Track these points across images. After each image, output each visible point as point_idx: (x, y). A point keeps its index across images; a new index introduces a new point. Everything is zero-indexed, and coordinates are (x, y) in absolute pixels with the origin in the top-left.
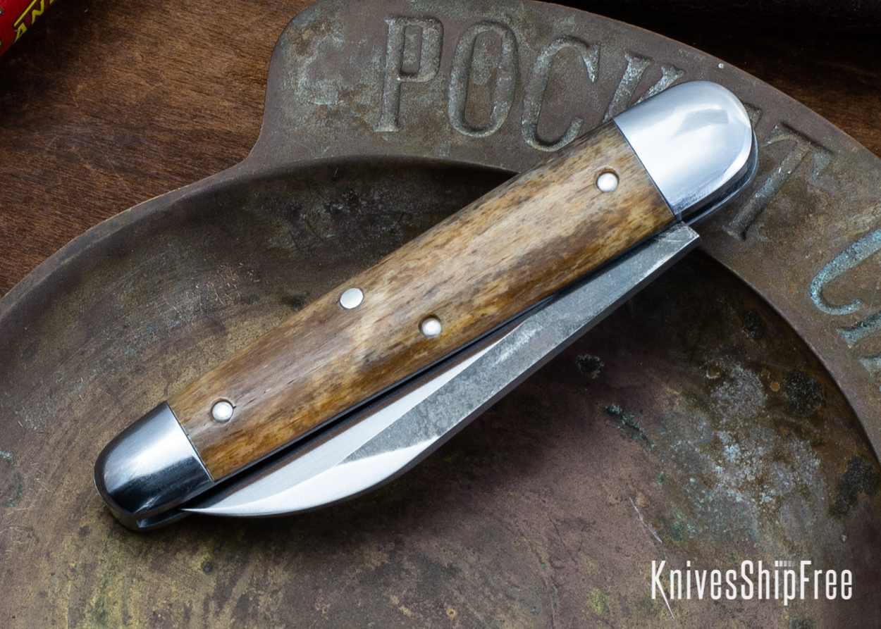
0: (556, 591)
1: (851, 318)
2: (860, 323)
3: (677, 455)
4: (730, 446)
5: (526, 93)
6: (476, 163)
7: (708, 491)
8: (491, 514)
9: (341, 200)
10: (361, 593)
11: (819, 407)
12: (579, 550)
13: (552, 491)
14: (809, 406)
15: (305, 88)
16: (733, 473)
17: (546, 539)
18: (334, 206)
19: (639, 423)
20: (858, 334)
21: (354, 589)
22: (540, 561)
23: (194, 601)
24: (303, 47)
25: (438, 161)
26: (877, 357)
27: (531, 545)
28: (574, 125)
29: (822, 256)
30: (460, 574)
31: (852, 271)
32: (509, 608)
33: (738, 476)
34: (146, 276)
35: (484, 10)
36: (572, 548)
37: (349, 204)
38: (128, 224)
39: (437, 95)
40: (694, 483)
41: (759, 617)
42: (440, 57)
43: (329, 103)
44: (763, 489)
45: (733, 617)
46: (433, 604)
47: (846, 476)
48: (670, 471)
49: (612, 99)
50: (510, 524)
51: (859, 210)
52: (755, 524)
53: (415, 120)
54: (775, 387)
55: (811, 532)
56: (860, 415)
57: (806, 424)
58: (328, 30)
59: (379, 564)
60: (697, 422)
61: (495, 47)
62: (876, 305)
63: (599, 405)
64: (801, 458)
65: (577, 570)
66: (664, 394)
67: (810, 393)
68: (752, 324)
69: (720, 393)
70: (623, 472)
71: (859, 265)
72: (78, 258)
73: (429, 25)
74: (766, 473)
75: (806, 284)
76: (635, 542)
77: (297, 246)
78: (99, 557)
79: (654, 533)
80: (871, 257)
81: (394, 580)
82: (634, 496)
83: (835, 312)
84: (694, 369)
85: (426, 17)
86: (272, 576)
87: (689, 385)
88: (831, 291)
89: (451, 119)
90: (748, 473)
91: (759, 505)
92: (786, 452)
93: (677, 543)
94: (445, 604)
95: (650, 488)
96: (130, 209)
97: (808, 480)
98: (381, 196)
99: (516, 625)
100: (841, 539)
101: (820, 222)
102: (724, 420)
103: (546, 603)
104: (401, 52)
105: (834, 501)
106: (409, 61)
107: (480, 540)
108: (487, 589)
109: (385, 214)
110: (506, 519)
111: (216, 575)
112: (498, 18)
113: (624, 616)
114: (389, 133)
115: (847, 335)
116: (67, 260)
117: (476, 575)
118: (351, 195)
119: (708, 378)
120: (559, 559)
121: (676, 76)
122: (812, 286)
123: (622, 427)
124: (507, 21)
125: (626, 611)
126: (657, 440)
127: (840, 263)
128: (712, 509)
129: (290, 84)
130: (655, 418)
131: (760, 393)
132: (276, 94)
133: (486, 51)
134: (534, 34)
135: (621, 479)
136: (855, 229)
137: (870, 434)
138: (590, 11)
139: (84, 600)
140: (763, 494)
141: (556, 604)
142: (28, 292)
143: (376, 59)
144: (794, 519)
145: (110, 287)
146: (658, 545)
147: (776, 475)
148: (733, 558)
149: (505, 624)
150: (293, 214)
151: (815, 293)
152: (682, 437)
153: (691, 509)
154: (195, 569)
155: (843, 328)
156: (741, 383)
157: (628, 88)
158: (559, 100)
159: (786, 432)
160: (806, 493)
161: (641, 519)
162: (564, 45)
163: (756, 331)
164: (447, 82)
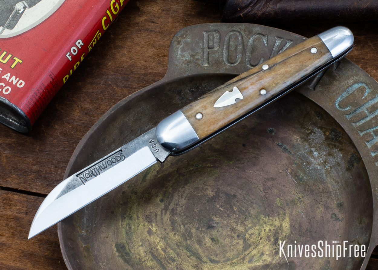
0: (266, 200)
1: (348, 111)
2: (351, 113)
3: (299, 156)
4: (315, 152)
5: (246, 51)
6: (233, 73)
7: (309, 166)
8: (245, 178)
9: (193, 88)
10: (208, 205)
11: (340, 139)
12: (272, 187)
13: (263, 170)
14: (338, 138)
15: (180, 55)
16: (316, 161)
17: (262, 185)
18: (192, 89)
19: (287, 147)
20: (351, 116)
21: (205, 204)
22: (261, 191)
23: (158, 211)
24: (179, 43)
25: (222, 74)
26: (357, 122)
27: (258, 186)
28: (261, 60)
29: (338, 93)
30: (237, 197)
31: (347, 97)
32: (252, 206)
33: (318, 161)
34: (137, 115)
35: (232, 27)
36: (270, 186)
37: (196, 89)
38: (130, 100)
39: (220, 54)
40: (305, 164)
41: (327, 203)
42: (220, 42)
43: (188, 59)
44: (326, 164)
45: (320, 203)
46: (230, 206)
47: (350, 158)
48: (298, 161)
49: (272, 51)
50: (251, 181)
51: (349, 79)
52: (324, 175)
53: (214, 62)
54: (327, 133)
55: (341, 176)
56: (353, 140)
57: (337, 144)
58: (186, 37)
59: (213, 196)
60: (305, 146)
61: (236, 38)
62: (356, 107)
63: (276, 143)
64: (337, 154)
65: (272, 193)
66: (294, 138)
67: (338, 135)
68: (319, 115)
69: (311, 136)
70: (284, 163)
71: (350, 95)
72: (116, 111)
73: (216, 33)
74: (327, 160)
75: (334, 102)
76: (289, 183)
77: (181, 102)
78: (129, 200)
79: (294, 180)
80: (353, 92)
81: (217, 200)
82: (287, 170)
83: (344, 110)
84: (303, 130)
85: (215, 31)
86: (181, 202)
87: (302, 135)
88: (342, 103)
89: (225, 61)
90: (321, 160)
91: (325, 169)
92: (332, 153)
93: (301, 182)
94: (233, 206)
95: (292, 167)
96: (130, 95)
97: (339, 161)
98: (205, 85)
99: (255, 211)
100: (350, 178)
101: (337, 83)
102: (313, 145)
103: (263, 203)
104: (208, 42)
105: (347, 167)
106: (211, 44)
107: (242, 186)
108: (245, 201)
109: (207, 91)
110: (250, 179)
111: (164, 203)
112: (237, 29)
113: (287, 206)
114: (206, 66)
115: (347, 116)
116: (112, 112)
117: (242, 197)
118: (196, 86)
119: (307, 133)
120: (266, 190)
121: (291, 43)
122: (336, 103)
123: (282, 149)
124: (239, 30)
125: (287, 204)
126: (293, 152)
127: (344, 95)
128: (311, 172)
129: (175, 54)
130: (292, 145)
131: (323, 136)
132: (171, 58)
133: (233, 39)
134: (248, 33)
135: (283, 165)
136: (348, 84)
137: (356, 146)
138: (264, 25)
139: (125, 213)
140: (326, 166)
141: (266, 204)
142: (101, 122)
143: (201, 45)
144: (336, 173)
145: (126, 119)
146: (296, 184)
147: (330, 160)
148: (318, 186)
149: (251, 211)
150: (179, 93)
151: (337, 105)
152: (301, 151)
153: (305, 172)
154: (158, 201)
155: (346, 114)
156: (317, 133)
157: (277, 47)
158: (256, 52)
159: (332, 147)
160: (339, 165)
161: (290, 176)
162: (257, 36)
163: (320, 117)
164: (222, 50)
